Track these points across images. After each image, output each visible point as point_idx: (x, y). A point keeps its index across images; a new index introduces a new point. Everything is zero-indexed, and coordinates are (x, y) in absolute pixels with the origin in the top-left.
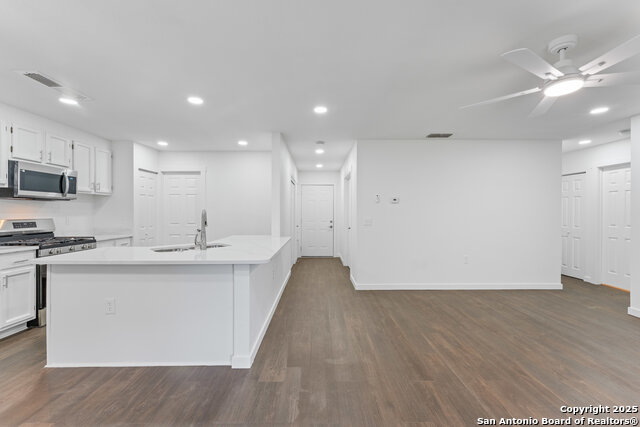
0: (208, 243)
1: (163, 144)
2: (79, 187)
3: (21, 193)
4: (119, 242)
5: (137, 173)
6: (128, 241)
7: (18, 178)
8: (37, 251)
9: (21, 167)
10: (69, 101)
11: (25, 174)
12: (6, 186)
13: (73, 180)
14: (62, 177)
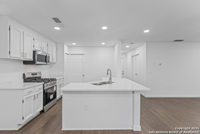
2: (50, 60)
3: (37, 63)
5: (65, 55)
7: (36, 57)
8: (43, 84)
9: (37, 53)
12: (32, 60)
13: (49, 57)
14: (46, 56)
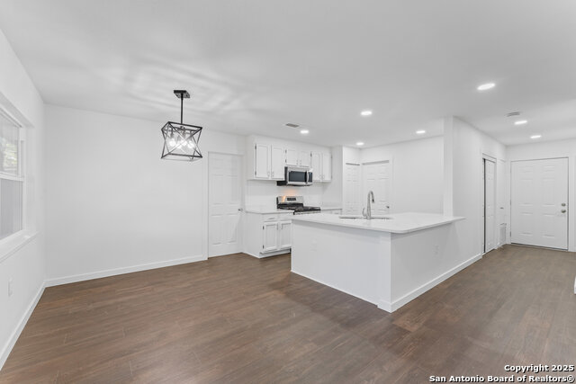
0: (372, 216)
1: (360, 144)
2: (314, 178)
3: (289, 183)
4: (334, 212)
5: (345, 166)
6: (339, 211)
7: (288, 175)
8: (294, 212)
9: (289, 170)
10: (304, 132)
11: (291, 173)
12: (283, 180)
13: (311, 175)
14: (306, 173)
